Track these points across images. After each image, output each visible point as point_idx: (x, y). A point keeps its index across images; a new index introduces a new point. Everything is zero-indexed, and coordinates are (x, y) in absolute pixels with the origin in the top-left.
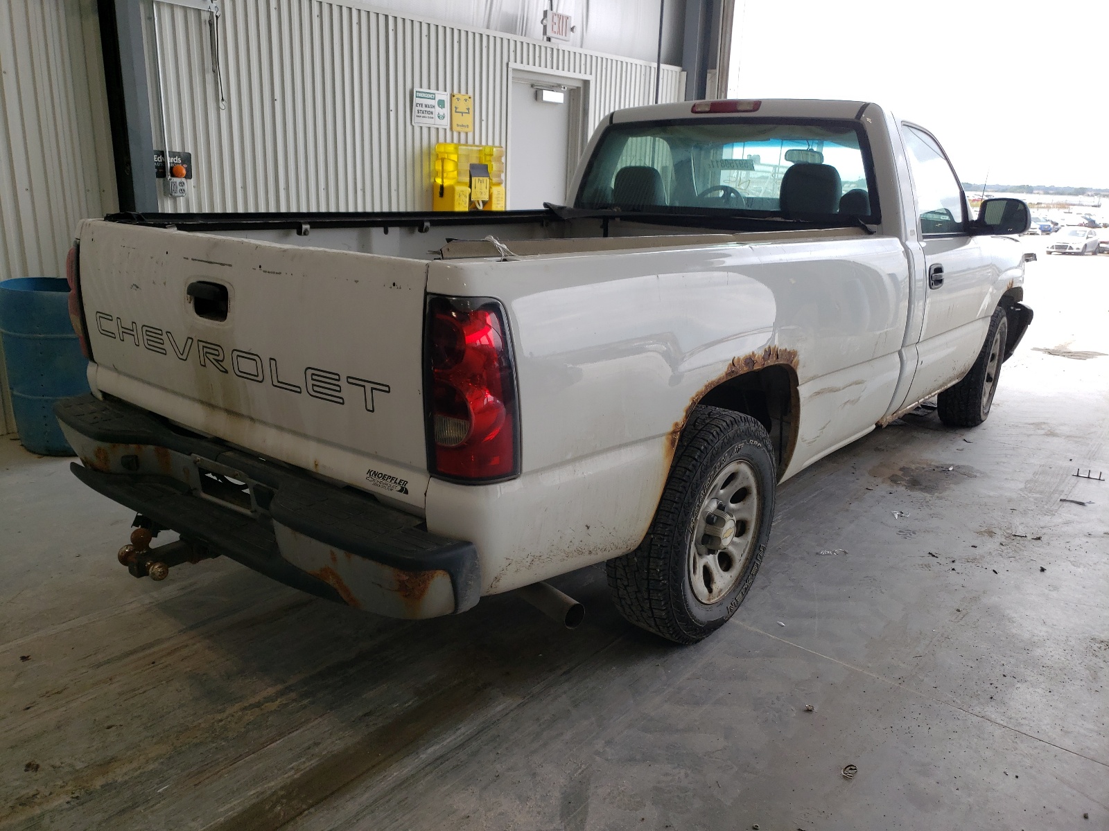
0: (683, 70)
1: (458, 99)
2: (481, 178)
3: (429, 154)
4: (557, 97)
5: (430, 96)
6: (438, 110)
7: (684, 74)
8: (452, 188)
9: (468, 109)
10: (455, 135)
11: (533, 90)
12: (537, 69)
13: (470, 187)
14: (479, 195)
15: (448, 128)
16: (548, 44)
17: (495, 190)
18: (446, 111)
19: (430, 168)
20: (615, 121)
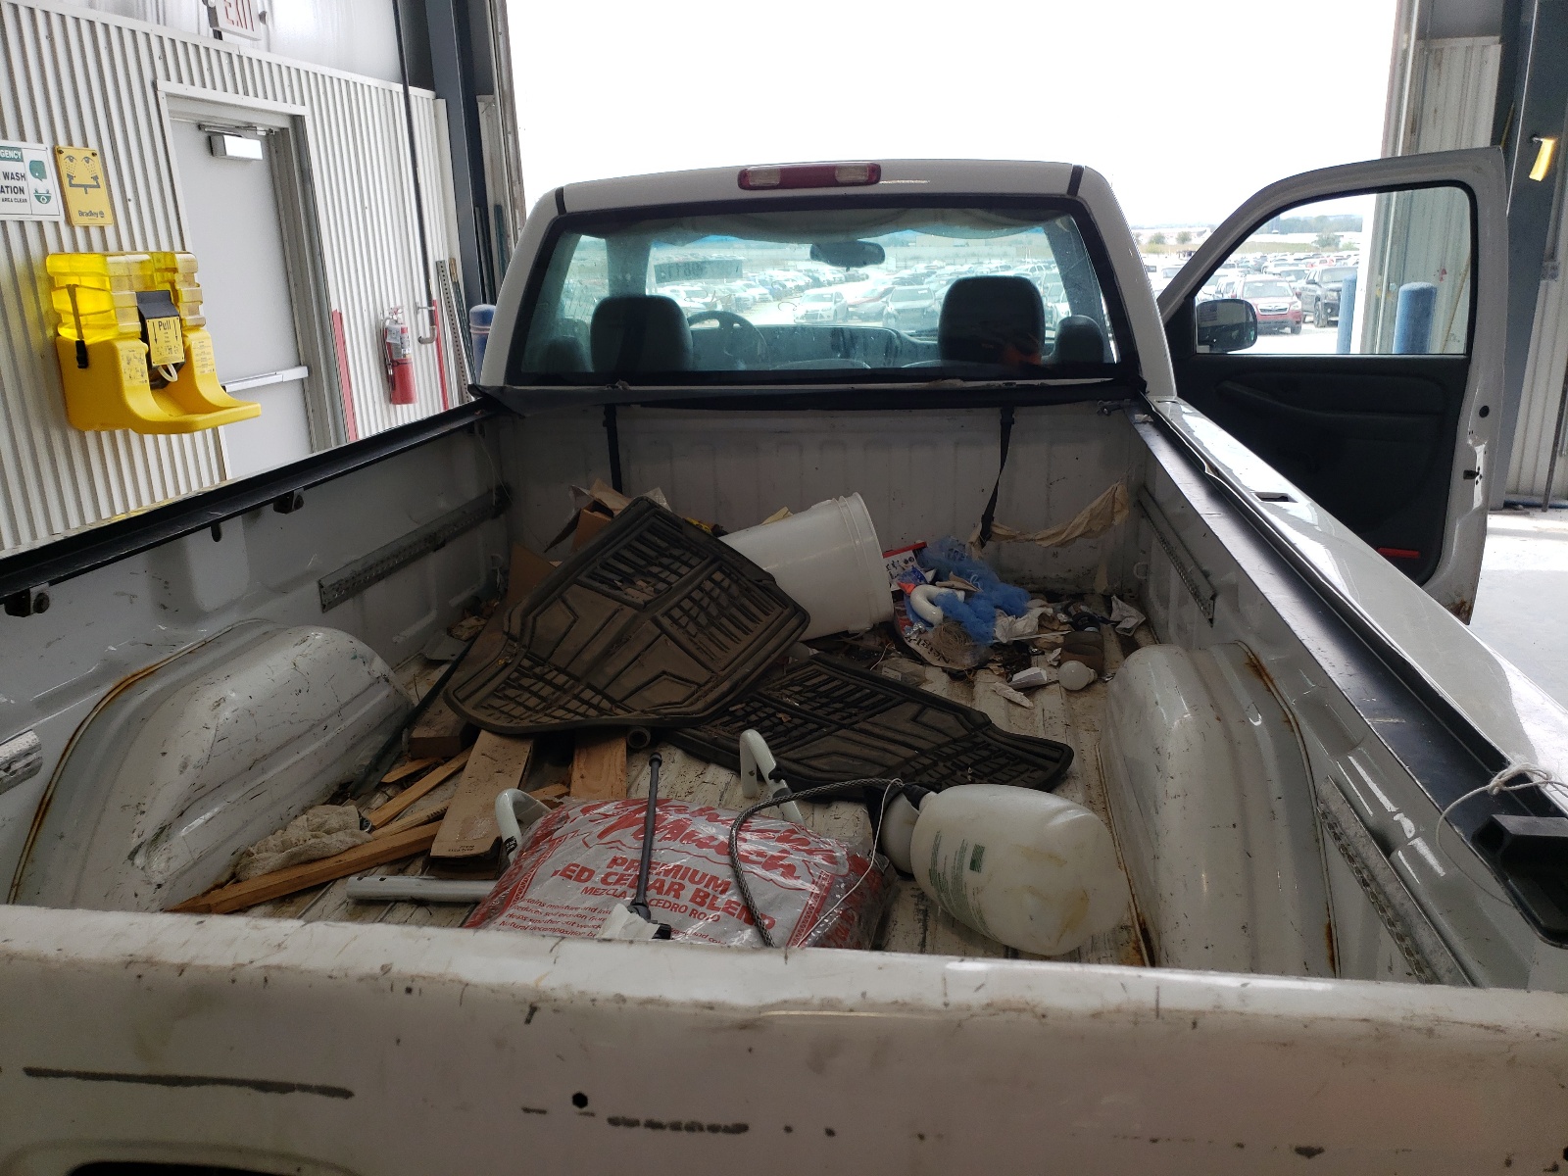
0: (437, 97)
1: (71, 159)
2: (164, 320)
3: (32, 279)
4: (247, 148)
5: (12, 154)
6: (32, 183)
7: (442, 103)
8: (109, 349)
9: (95, 178)
10: (79, 233)
11: (202, 136)
12: (208, 94)
13: (144, 337)
14: (166, 354)
15: (61, 219)
16: (215, 44)
17: (193, 338)
18: (50, 184)
19: (39, 308)
20: (570, 208)
